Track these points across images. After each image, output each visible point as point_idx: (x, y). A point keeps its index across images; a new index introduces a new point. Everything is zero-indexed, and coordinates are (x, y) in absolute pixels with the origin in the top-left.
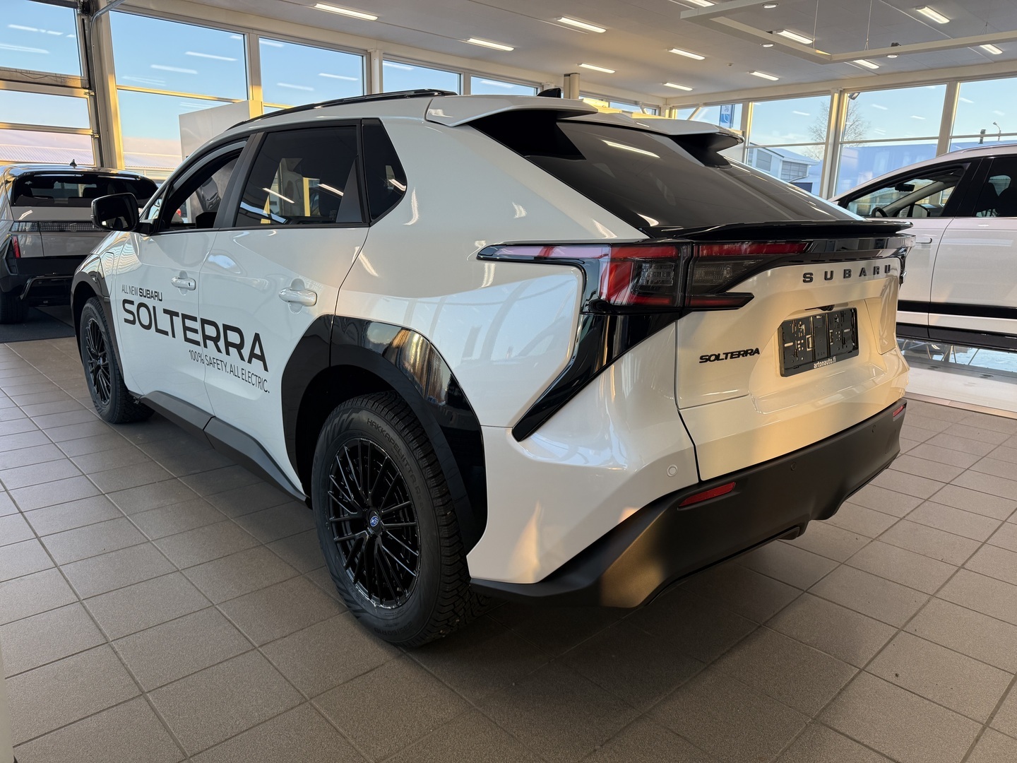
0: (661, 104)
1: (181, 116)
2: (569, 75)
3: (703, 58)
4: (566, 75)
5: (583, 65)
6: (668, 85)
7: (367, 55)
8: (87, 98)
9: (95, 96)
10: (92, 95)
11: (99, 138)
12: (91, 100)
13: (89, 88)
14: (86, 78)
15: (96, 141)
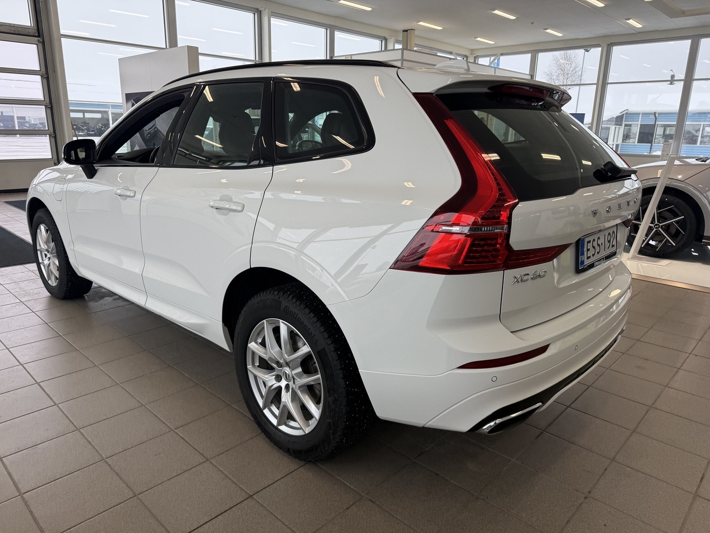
0: (468, 54)
1: (121, 60)
2: (407, 31)
3: (514, 18)
4: (404, 31)
5: (421, 23)
6: (478, 39)
7: (258, 12)
8: (37, 45)
9: (43, 43)
10: (41, 42)
11: (48, 78)
12: (40, 45)
13: (39, 36)
14: (35, 28)
15: (45, 81)
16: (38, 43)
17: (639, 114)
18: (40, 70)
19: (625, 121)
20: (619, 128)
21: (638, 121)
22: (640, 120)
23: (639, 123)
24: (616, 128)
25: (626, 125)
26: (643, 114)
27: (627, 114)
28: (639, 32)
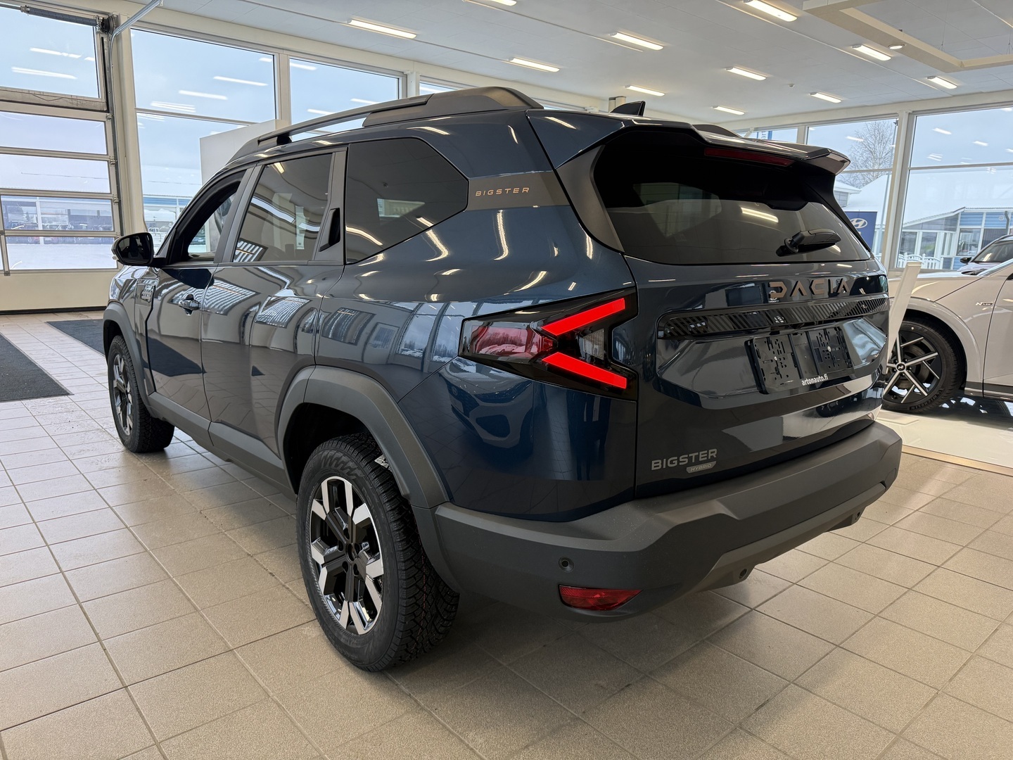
1: (203, 140)
2: (614, 99)
3: (763, 78)
4: (611, 99)
5: (631, 88)
6: (719, 108)
7: (404, 77)
8: (105, 122)
9: (113, 120)
10: (110, 119)
11: (116, 165)
12: (109, 124)
13: (108, 111)
14: (104, 100)
15: (113, 168)
16: (105, 120)
17: (982, 214)
18: (107, 155)
19: (960, 225)
20: (951, 234)
21: (981, 224)
22: (984, 222)
23: (982, 227)
24: (946, 234)
25: (962, 231)
26: (987, 214)
27: (963, 213)
28: (954, 96)
